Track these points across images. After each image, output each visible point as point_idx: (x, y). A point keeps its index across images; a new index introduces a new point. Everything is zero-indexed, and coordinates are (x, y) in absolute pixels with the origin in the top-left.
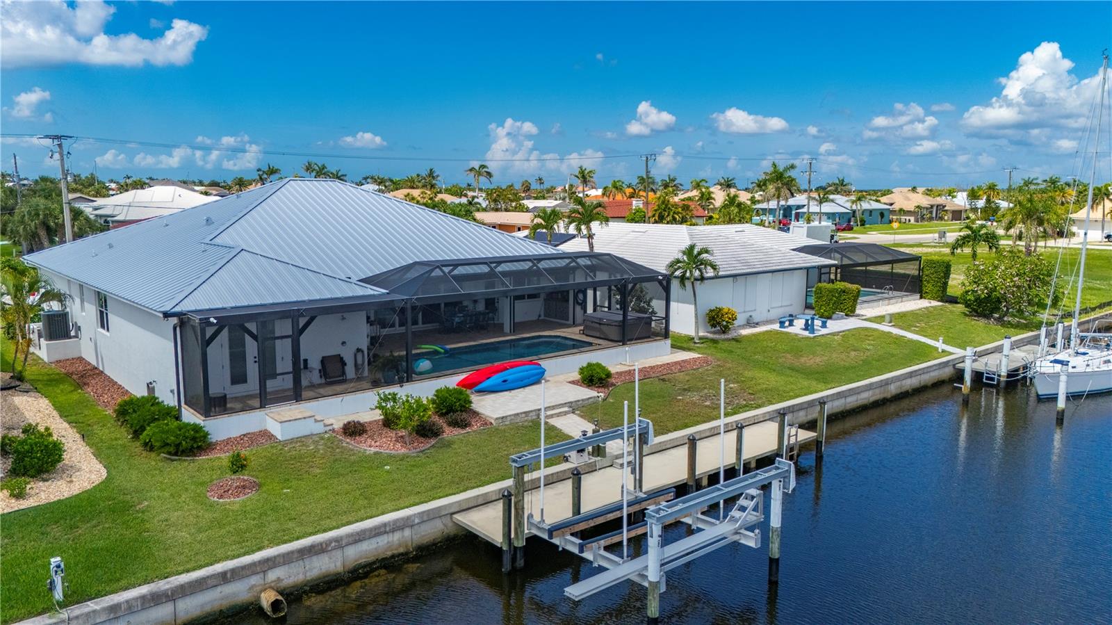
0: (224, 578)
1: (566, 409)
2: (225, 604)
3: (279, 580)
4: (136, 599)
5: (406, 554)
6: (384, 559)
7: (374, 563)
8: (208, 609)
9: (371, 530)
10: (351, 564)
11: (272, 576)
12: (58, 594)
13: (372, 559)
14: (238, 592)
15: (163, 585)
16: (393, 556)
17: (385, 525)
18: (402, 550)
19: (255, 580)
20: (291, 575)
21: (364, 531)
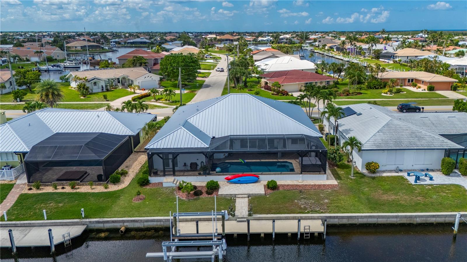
0: (113, 222)
1: (246, 196)
2: (115, 227)
3: (127, 225)
4: (95, 221)
5: (162, 228)
6: (156, 228)
7: (152, 228)
8: (111, 227)
9: (150, 220)
10: (146, 227)
11: (126, 224)
12: (83, 216)
13: (152, 227)
14: (117, 225)
15: (101, 220)
16: (158, 228)
17: (154, 220)
18: (161, 227)
19: (121, 224)
20: (130, 225)
21: (148, 220)
